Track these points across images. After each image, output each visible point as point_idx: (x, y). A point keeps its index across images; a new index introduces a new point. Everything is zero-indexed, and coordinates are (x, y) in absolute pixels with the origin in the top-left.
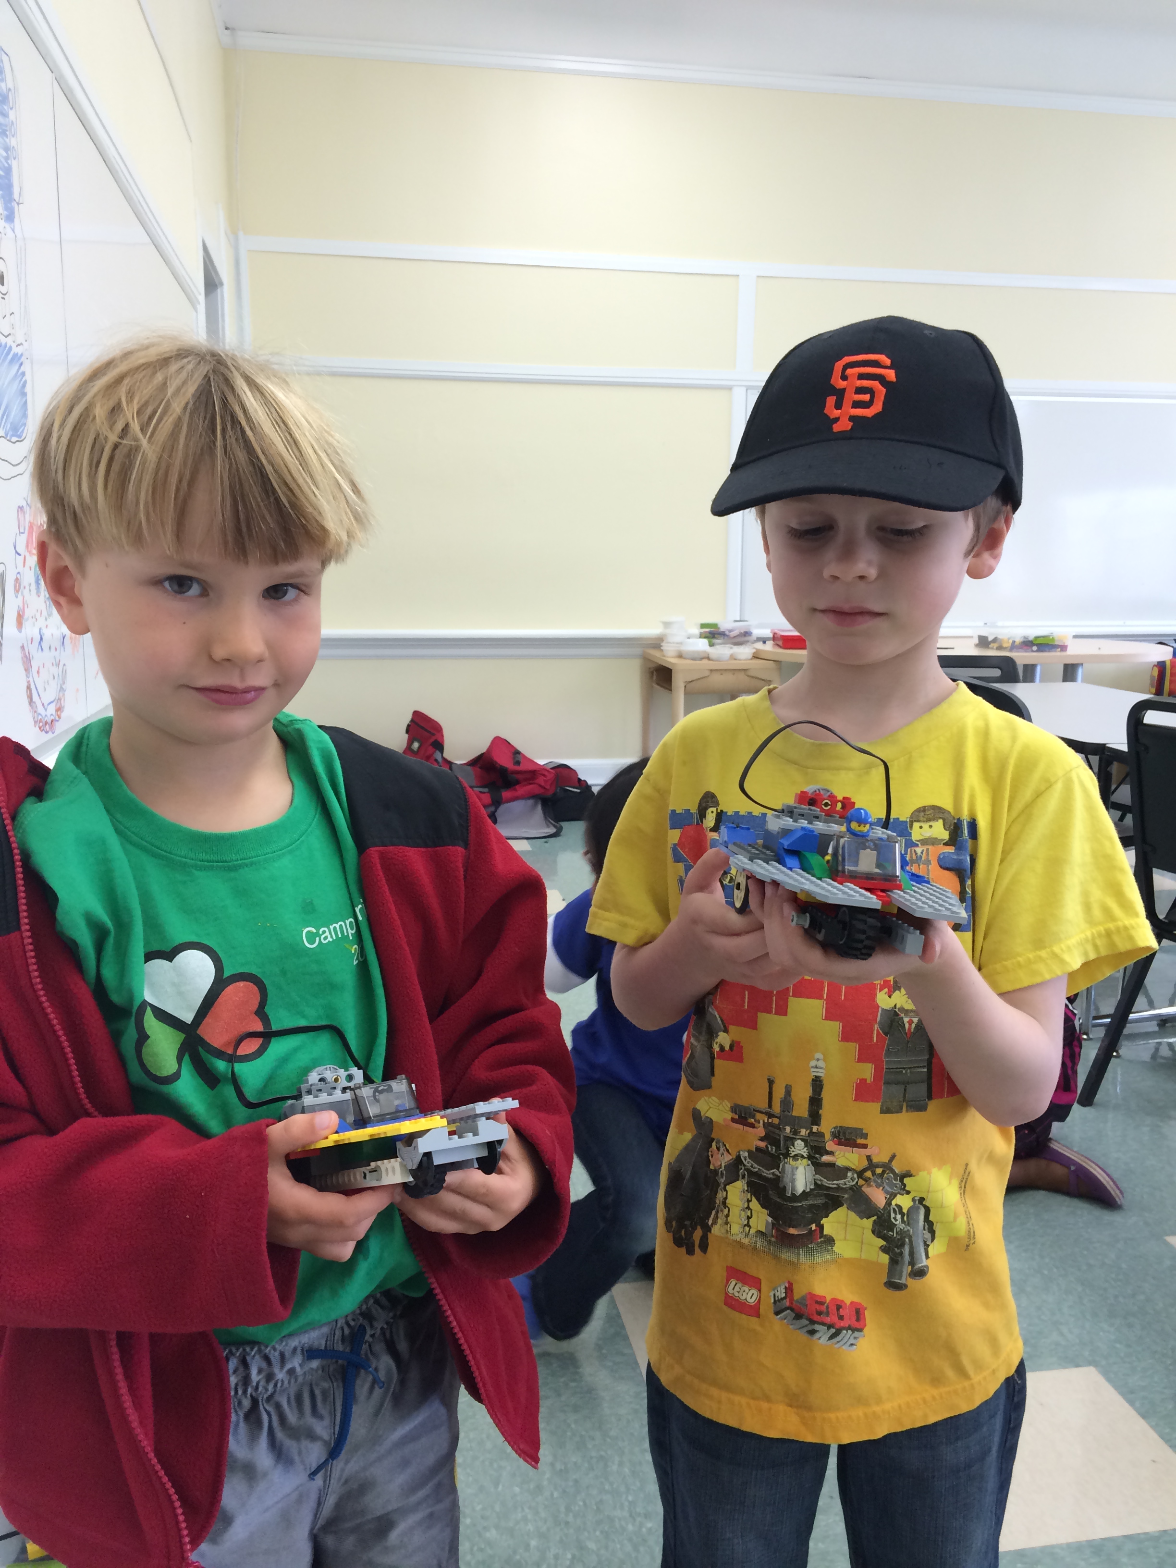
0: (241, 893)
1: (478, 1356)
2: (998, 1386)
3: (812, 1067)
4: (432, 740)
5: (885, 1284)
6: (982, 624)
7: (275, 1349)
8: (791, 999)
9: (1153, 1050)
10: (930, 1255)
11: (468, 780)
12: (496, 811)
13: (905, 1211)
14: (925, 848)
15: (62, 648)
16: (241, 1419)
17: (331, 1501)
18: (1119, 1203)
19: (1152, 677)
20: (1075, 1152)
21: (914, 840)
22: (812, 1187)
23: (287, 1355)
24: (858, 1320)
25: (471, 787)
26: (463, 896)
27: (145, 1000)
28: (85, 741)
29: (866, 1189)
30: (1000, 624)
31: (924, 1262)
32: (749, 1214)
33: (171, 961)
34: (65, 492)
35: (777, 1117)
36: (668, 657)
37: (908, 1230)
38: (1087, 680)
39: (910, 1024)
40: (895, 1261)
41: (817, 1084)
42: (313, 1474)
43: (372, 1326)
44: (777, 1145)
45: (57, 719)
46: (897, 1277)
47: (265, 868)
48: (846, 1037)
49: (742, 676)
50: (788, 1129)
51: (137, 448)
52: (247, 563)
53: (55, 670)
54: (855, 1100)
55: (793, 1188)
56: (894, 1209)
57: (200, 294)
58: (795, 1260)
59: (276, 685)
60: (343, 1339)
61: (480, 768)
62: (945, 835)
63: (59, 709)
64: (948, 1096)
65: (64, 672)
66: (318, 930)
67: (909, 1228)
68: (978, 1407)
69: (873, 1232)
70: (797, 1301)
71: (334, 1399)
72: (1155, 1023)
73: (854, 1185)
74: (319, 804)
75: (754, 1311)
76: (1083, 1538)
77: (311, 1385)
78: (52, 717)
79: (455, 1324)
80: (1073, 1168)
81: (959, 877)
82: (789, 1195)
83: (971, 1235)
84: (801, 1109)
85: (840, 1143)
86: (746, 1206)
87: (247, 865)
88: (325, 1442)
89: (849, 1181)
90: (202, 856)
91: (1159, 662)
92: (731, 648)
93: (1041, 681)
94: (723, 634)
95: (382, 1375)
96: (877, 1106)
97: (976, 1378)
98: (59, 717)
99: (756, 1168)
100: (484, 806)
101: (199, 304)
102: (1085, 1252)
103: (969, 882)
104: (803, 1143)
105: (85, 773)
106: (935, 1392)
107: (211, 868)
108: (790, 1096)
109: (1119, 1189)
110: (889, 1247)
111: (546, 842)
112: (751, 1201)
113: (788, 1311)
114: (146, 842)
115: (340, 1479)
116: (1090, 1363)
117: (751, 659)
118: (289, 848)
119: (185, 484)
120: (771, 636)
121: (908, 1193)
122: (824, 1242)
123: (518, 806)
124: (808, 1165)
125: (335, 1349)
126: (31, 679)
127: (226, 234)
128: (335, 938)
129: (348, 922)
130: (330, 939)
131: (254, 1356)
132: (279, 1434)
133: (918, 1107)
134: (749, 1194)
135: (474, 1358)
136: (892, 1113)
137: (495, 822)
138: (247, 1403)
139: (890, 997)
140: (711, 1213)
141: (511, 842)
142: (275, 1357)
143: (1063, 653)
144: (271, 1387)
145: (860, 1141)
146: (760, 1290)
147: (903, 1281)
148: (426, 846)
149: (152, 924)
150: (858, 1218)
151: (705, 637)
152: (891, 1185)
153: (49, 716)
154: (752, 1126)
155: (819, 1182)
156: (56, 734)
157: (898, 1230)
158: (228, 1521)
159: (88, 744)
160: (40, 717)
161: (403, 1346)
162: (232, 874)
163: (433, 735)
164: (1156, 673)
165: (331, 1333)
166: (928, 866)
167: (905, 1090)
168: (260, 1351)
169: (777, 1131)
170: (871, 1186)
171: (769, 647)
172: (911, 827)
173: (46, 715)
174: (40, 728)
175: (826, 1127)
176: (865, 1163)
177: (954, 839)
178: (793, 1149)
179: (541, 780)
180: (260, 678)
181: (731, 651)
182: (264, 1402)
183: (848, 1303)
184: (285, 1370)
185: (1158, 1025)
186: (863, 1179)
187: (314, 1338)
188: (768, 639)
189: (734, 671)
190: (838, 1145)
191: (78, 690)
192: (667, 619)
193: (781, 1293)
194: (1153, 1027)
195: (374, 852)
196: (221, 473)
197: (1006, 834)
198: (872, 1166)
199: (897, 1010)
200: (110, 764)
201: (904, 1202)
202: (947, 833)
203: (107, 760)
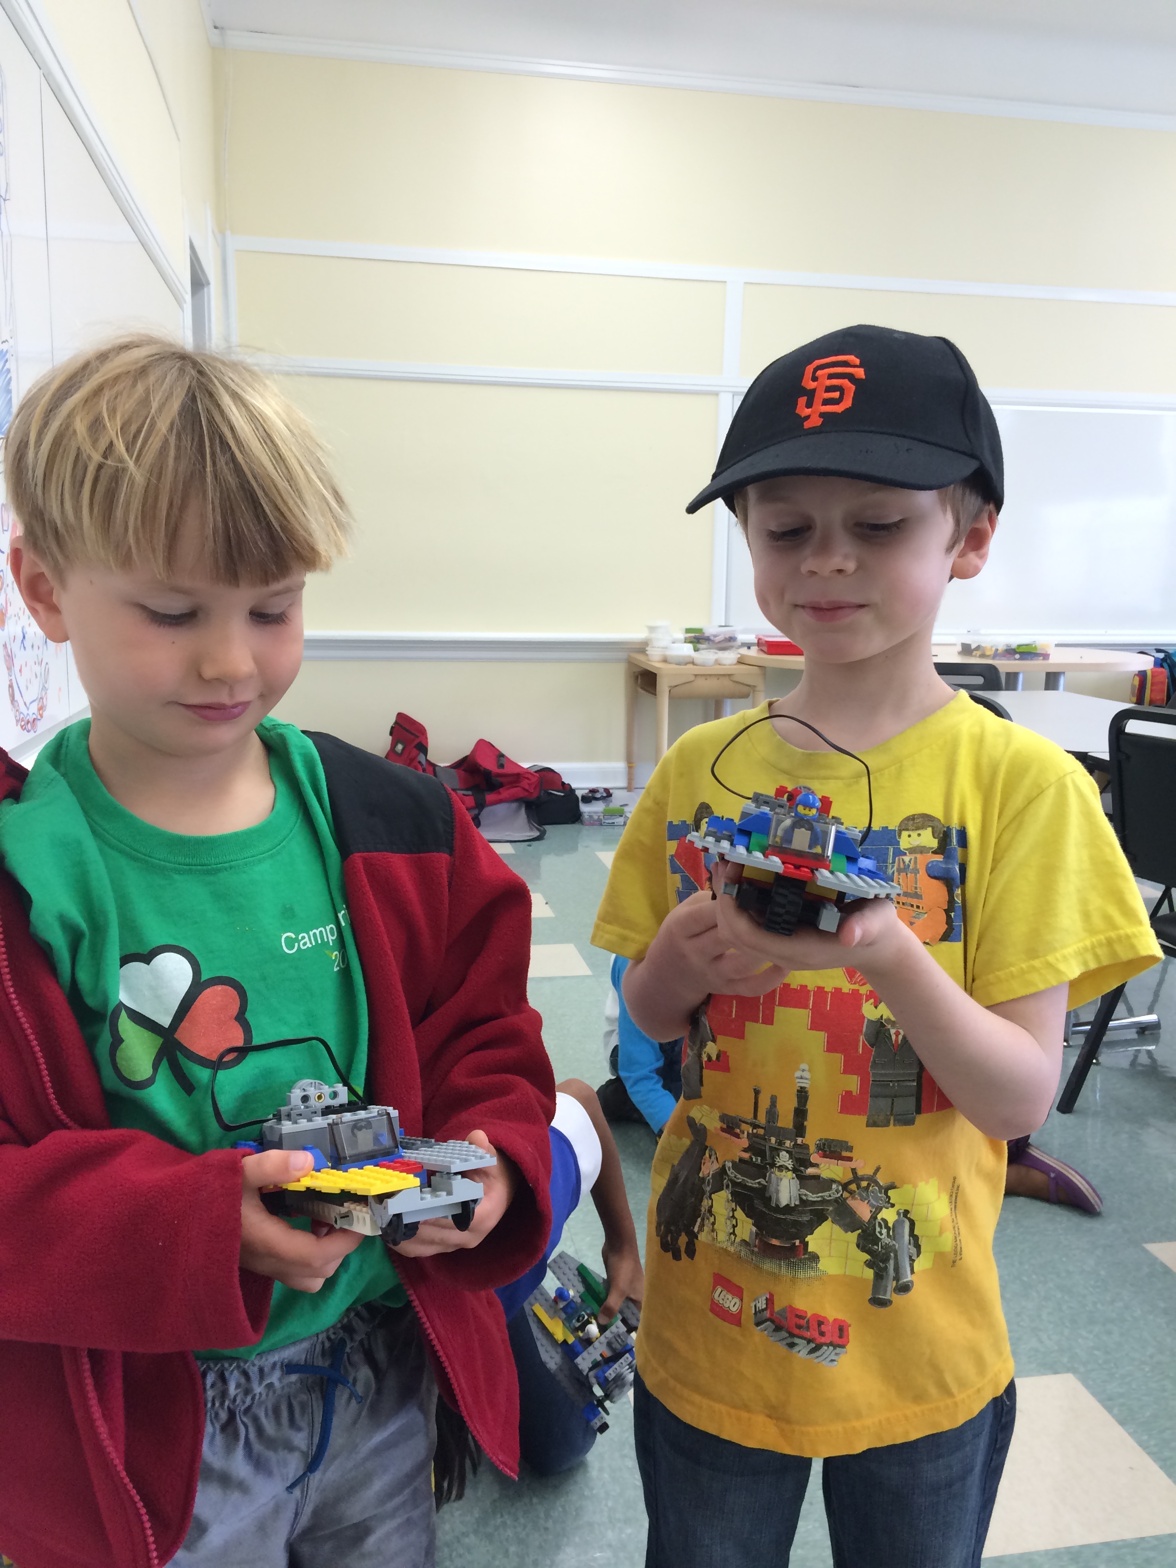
0: (220, 897)
1: (457, 1367)
2: (983, 1405)
3: (797, 1078)
4: (416, 742)
5: (870, 1300)
6: (965, 632)
7: (254, 1365)
8: (777, 1008)
9: (1132, 1058)
10: (915, 1270)
11: (451, 782)
12: (479, 814)
13: (890, 1225)
14: (913, 857)
15: (45, 647)
16: (218, 1432)
17: (308, 1510)
18: (1098, 1210)
19: (1133, 686)
20: (1055, 1159)
21: (902, 849)
22: (797, 1203)
23: (266, 1369)
24: (841, 1337)
25: (454, 790)
26: (446, 902)
27: (121, 1003)
28: (65, 743)
29: (851, 1202)
30: (983, 631)
31: (910, 1277)
32: (735, 1223)
33: (148, 964)
34: (44, 504)
35: (762, 1128)
36: (653, 660)
37: (894, 1245)
38: (1068, 689)
39: (897, 1036)
40: (879, 1277)
41: (803, 1095)
42: (291, 1488)
43: (352, 1340)
44: (764, 1157)
45: (39, 717)
46: (882, 1293)
47: (244, 872)
48: (831, 1047)
49: (726, 682)
50: (773, 1140)
51: (124, 470)
52: (238, 586)
53: (37, 669)
54: (841, 1112)
55: (778, 1199)
56: (879, 1223)
57: (187, 293)
58: (776, 1271)
59: (262, 696)
60: (323, 1353)
61: (465, 770)
62: (934, 843)
63: (41, 708)
64: (937, 1111)
65: (47, 671)
66: (297, 935)
67: (894, 1242)
68: (963, 1425)
69: (858, 1246)
70: (778, 1313)
71: (312, 1410)
72: (1134, 1030)
73: (839, 1197)
74: (302, 811)
75: (735, 1319)
76: (1061, 1545)
77: (289, 1397)
78: (34, 716)
79: (433, 1336)
80: (1052, 1175)
81: (947, 887)
82: (774, 1205)
83: (957, 1251)
84: (786, 1120)
85: (825, 1156)
86: (731, 1215)
87: (226, 869)
88: (302, 1452)
89: (834, 1193)
90: (181, 859)
91: (1140, 672)
92: (716, 653)
93: (1023, 689)
94: (707, 639)
95: (360, 1389)
96: (863, 1119)
97: (960, 1397)
98: (41, 716)
99: (740, 1178)
100: (467, 809)
101: (185, 302)
102: (1064, 1259)
103: (959, 891)
104: (788, 1155)
105: (64, 775)
106: (917, 1409)
107: (190, 872)
108: (775, 1106)
109: (1098, 1196)
110: (874, 1263)
111: (530, 846)
112: (736, 1210)
113: (768, 1323)
114: (125, 844)
115: (317, 1488)
116: (1068, 1370)
117: (735, 664)
118: (271, 852)
119: (175, 510)
120: (756, 641)
121: (893, 1206)
122: (809, 1259)
123: (501, 809)
124: (793, 1178)
125: (315, 1364)
126: (13, 677)
127: (213, 232)
128: (314, 944)
129: (328, 928)
130: (309, 945)
131: (233, 1371)
132: (257, 1447)
133: (906, 1121)
134: (734, 1204)
135: (453, 1369)
136: (878, 1126)
137: (478, 825)
138: (224, 1416)
139: (876, 1007)
140: (696, 1221)
141: (492, 845)
142: (253, 1372)
143: (1045, 662)
144: (248, 1400)
145: (845, 1154)
146: (742, 1300)
147: (887, 1297)
148: (411, 852)
149: (129, 926)
150: (842, 1232)
151: (691, 642)
152: (877, 1199)
153: (31, 714)
154: (737, 1136)
155: (804, 1198)
156: (37, 733)
157: (883, 1244)
158: (202, 1529)
159: (67, 746)
160: (22, 716)
161: (381, 1355)
162: (212, 878)
163: (418, 737)
164: (1137, 682)
165: (311, 1348)
166: (916, 875)
167: (893, 1104)
168: (238, 1367)
169: (762, 1142)
170: (856, 1199)
171: (754, 652)
172: (900, 836)
173: (28, 714)
174: (22, 727)
175: (811, 1138)
176: (850, 1176)
177: (943, 848)
178: (778, 1160)
179: (525, 784)
180: (247, 694)
181: (716, 657)
182: (241, 1414)
183: (831, 1320)
184: (263, 1385)
185: (1138, 1033)
186: (849, 1192)
187: (293, 1353)
188: (753, 644)
189: (719, 676)
190: (823, 1157)
191: (60, 689)
192: (652, 624)
193: (762, 1305)
194: (1132, 1034)
195: (357, 858)
196: (212, 499)
197: (996, 843)
198: (856, 1178)
199: (883, 1021)
200: (89, 767)
201: (889, 1215)
202: (936, 841)
203: (86, 761)
